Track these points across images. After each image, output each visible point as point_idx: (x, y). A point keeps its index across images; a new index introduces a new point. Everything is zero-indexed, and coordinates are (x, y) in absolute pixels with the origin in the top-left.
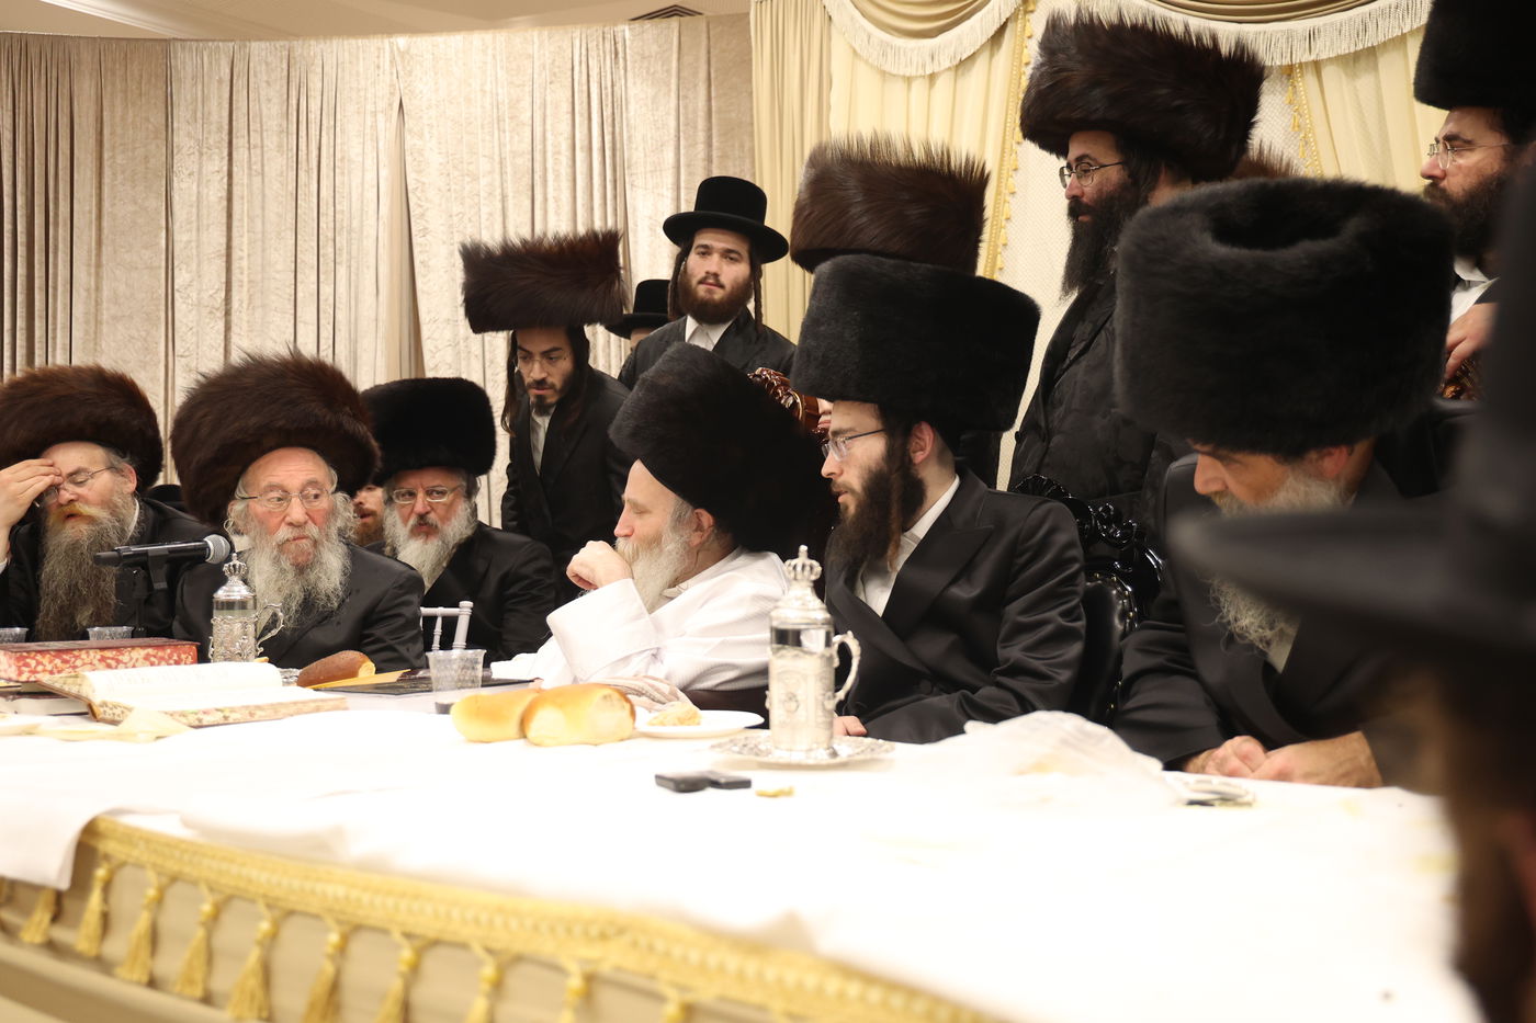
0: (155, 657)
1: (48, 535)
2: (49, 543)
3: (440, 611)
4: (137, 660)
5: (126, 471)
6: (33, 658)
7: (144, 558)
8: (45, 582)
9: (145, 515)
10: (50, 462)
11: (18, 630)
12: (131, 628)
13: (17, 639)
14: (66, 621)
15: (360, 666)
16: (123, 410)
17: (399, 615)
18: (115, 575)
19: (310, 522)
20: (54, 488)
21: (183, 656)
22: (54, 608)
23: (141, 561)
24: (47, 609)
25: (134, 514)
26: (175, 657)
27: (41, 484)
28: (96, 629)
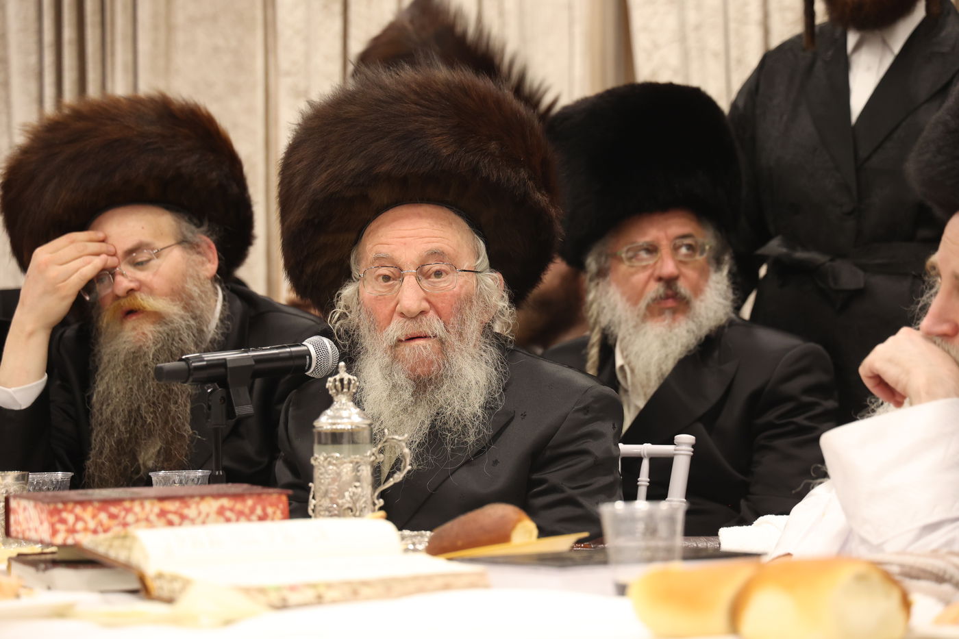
0: (232, 510)
1: (102, 340)
2: (103, 351)
3: (646, 449)
5: (204, 246)
6: (71, 511)
7: (222, 370)
8: (97, 406)
9: (231, 308)
10: (100, 235)
11: (60, 475)
12: (207, 472)
13: (59, 486)
14: (126, 461)
15: (513, 527)
16: (195, 157)
17: (585, 452)
18: (190, 396)
19: (432, 313)
20: (106, 274)
21: (269, 510)
22: (110, 443)
23: (218, 375)
24: (101, 445)
25: (215, 307)
26: (259, 511)
27: (90, 267)
28: (162, 473)
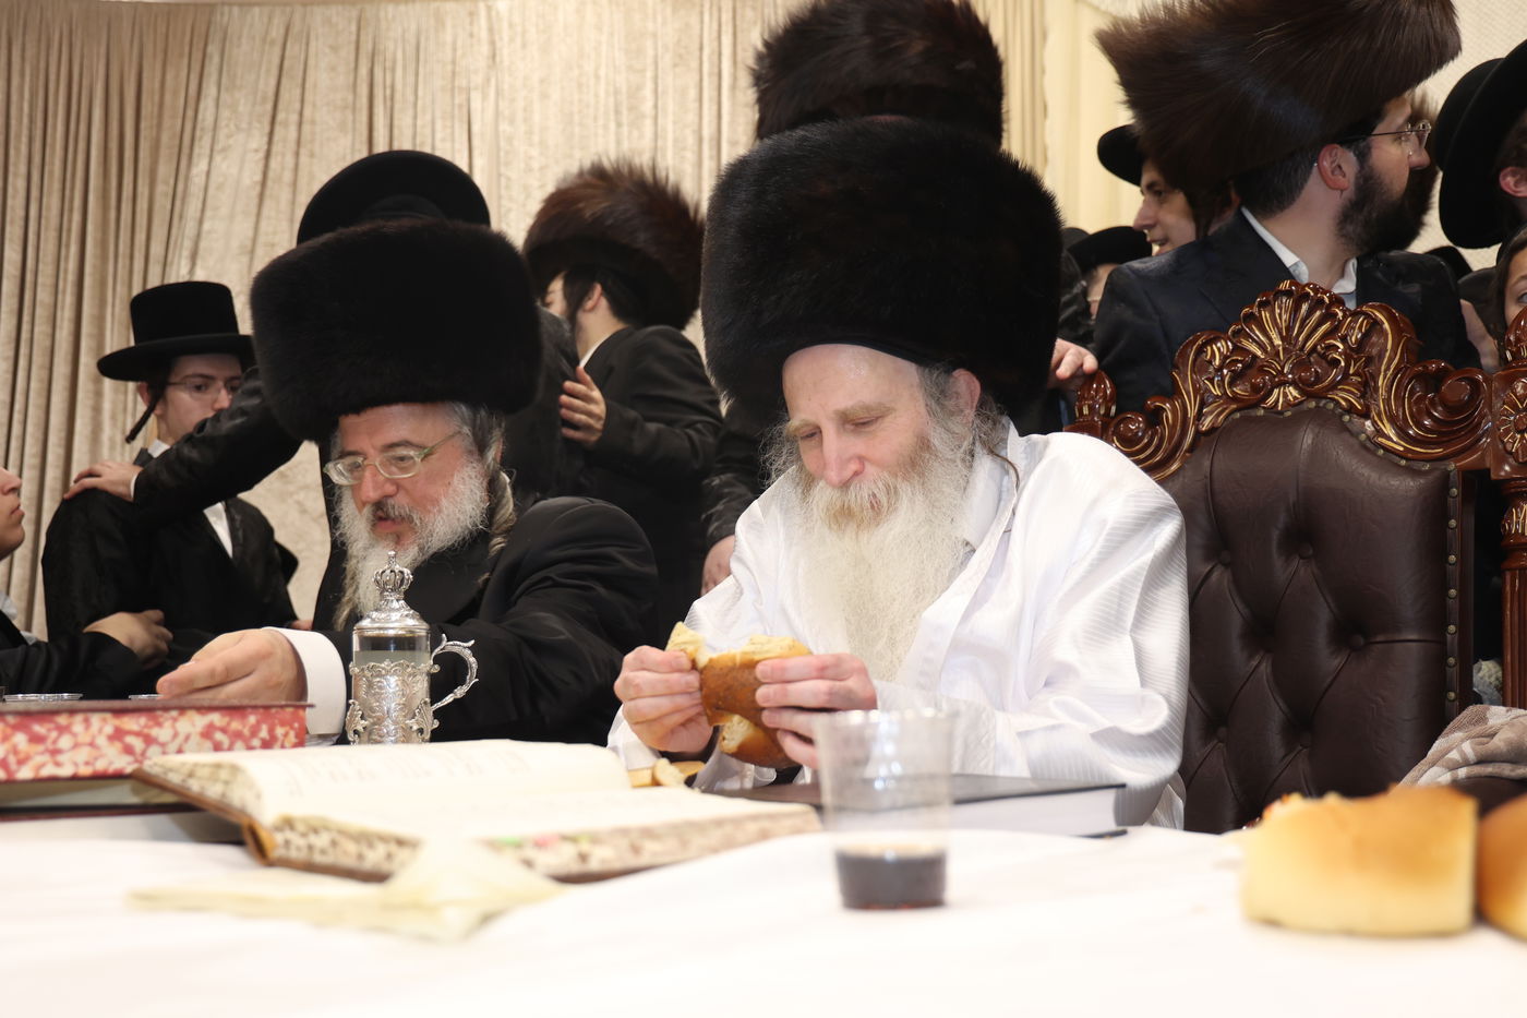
0: (224, 730)
4: (187, 738)
21: (280, 731)
26: (264, 733)
